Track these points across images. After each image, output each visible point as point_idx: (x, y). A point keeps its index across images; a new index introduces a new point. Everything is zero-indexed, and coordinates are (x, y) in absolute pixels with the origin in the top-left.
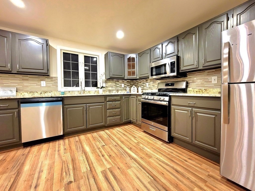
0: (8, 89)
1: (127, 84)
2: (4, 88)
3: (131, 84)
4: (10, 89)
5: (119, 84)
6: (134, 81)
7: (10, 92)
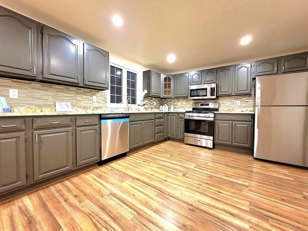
0: (65, 103)
1: (158, 103)
2: (60, 102)
3: (160, 103)
4: (65, 104)
5: (153, 102)
6: (163, 99)
7: (66, 107)
